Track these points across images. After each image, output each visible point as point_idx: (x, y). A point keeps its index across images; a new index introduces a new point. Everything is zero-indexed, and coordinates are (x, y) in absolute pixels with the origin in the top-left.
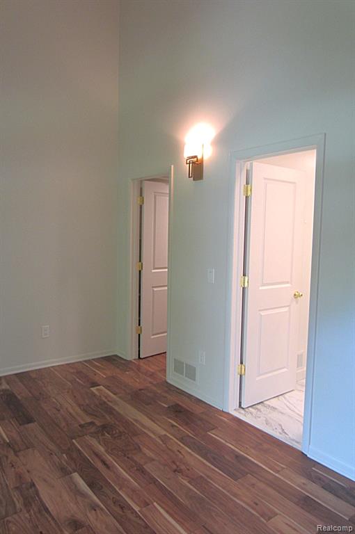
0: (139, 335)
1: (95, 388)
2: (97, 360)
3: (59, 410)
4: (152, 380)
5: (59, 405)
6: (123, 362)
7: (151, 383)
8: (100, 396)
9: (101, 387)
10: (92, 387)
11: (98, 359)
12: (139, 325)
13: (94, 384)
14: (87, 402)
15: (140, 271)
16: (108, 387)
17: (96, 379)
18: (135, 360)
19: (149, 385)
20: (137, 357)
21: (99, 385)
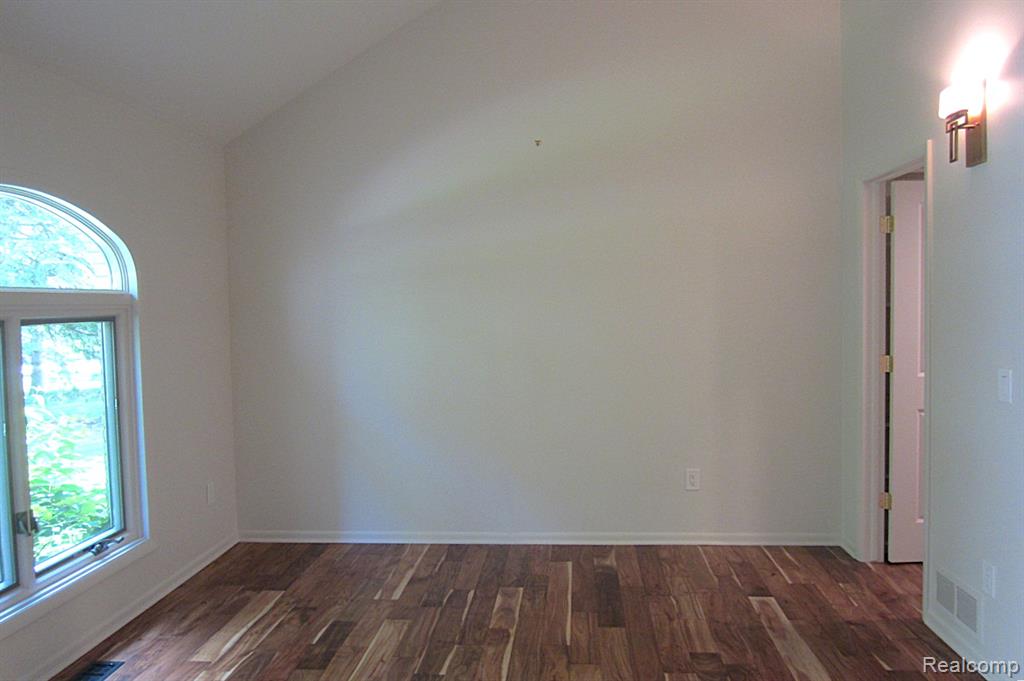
0: (886, 511)
1: (758, 598)
2: (795, 550)
3: (671, 619)
4: (887, 611)
5: (677, 610)
6: (845, 562)
7: (883, 616)
8: (759, 615)
9: (773, 599)
10: (752, 595)
11: (797, 547)
12: (887, 490)
13: (762, 591)
14: (729, 618)
15: (888, 374)
16: (784, 604)
17: (771, 583)
18: (874, 563)
19: (875, 618)
20: (882, 560)
21: (771, 596)
